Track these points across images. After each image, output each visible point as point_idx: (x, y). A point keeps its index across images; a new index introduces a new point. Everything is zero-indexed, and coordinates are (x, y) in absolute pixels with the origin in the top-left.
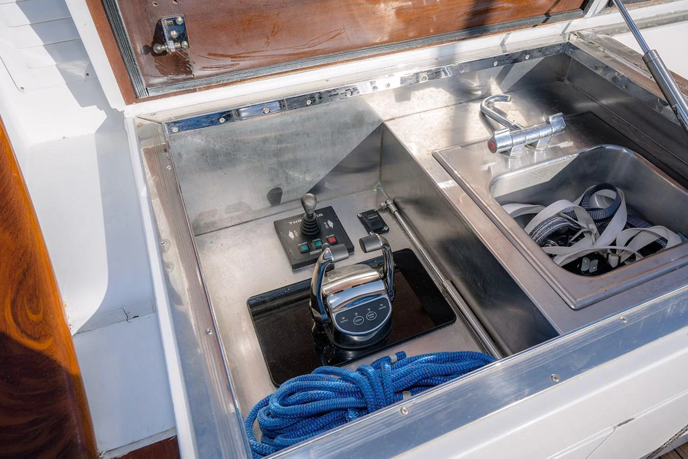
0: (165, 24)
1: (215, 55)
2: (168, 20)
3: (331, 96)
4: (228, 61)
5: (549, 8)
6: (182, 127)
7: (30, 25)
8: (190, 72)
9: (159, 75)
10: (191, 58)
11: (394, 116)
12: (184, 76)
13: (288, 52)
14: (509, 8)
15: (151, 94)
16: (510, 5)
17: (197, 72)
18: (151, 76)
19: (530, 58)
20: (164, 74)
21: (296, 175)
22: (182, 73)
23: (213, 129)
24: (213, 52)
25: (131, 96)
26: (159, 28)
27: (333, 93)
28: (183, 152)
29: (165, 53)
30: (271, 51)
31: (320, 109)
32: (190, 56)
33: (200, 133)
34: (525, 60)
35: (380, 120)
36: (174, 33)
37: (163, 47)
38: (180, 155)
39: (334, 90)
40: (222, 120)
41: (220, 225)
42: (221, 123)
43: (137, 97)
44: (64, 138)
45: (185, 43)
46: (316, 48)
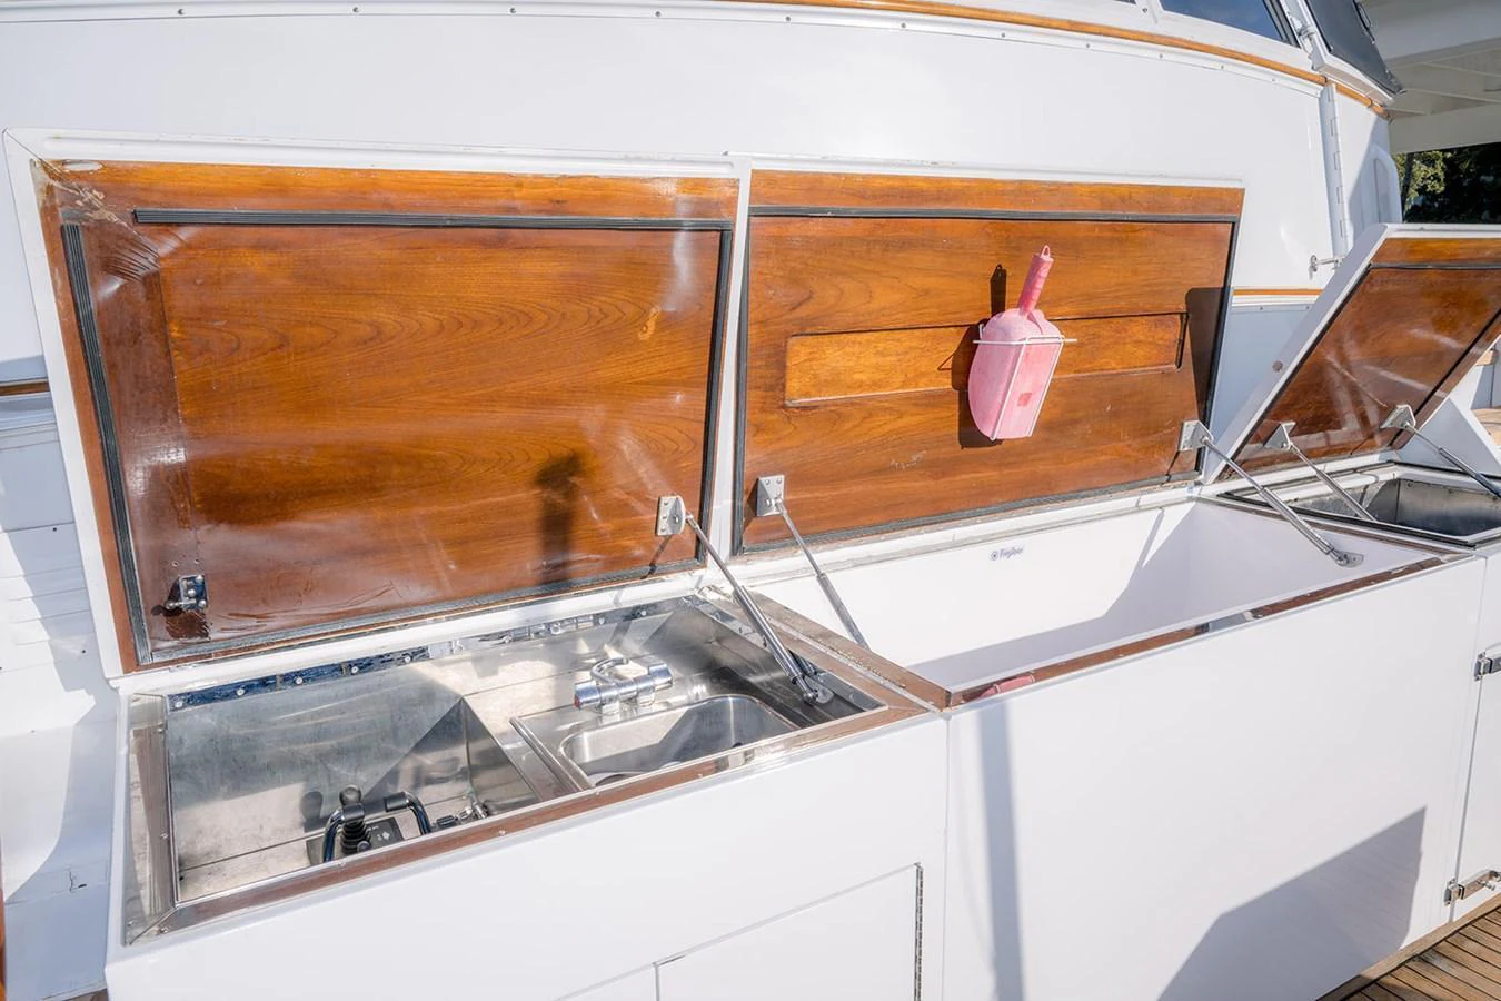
0: (183, 584)
1: (237, 615)
2: (187, 579)
3: (383, 662)
4: (254, 622)
5: (652, 557)
6: (189, 700)
7: (33, 598)
8: (207, 635)
9: (169, 637)
10: (209, 619)
11: (476, 690)
12: (198, 639)
13: (326, 611)
14: (597, 560)
15: (156, 660)
16: (598, 556)
17: (213, 636)
18: (159, 639)
19: (648, 615)
20: (176, 636)
21: (343, 772)
22: (196, 635)
23: (228, 704)
24: (235, 612)
25: (132, 663)
26: (176, 587)
27: (386, 658)
28: (185, 737)
29: (178, 610)
30: (307, 609)
31: (371, 678)
32: (207, 616)
33: (211, 710)
34: (642, 616)
35: (457, 696)
36: (192, 592)
37: (177, 604)
38: (181, 740)
39: (388, 655)
40: (240, 692)
41: (227, 853)
42: (239, 697)
43: (138, 665)
44: (33, 731)
45: (203, 602)
46: (359, 607)
